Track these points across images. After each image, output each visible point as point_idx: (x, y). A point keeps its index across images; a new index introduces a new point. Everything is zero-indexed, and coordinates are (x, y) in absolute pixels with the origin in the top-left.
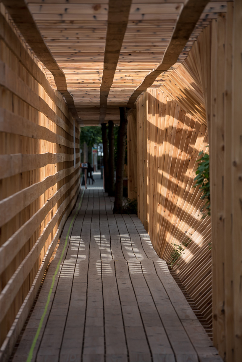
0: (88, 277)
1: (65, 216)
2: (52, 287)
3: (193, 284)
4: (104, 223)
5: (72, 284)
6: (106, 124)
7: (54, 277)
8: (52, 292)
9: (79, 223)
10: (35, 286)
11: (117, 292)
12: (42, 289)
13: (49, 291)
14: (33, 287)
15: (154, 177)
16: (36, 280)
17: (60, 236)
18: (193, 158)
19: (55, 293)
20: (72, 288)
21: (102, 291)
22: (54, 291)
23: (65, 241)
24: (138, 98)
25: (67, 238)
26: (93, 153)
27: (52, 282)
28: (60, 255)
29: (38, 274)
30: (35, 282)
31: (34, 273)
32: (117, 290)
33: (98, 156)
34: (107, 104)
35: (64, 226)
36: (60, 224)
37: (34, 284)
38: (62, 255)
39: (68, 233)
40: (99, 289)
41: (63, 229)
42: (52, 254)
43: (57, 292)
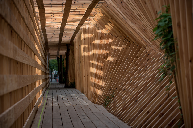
0: (61, 115)
1: (45, 88)
2: (40, 122)
3: (129, 118)
4: (62, 91)
5: (52, 119)
6: (59, 57)
7: (41, 115)
8: (40, 126)
9: (51, 91)
10: (28, 122)
11: (83, 124)
12: (33, 123)
13: (38, 125)
14: (26, 123)
15: (88, 66)
16: (29, 118)
17: (43, 96)
18: (110, 53)
19: (42, 126)
20: (52, 122)
21: (72, 124)
22: (41, 125)
23: (45, 98)
24: (75, 37)
25: (46, 96)
26: (52, 74)
27: (40, 118)
28: (43, 104)
29: (31, 114)
30: (28, 119)
31: (27, 113)
32: (82, 123)
33: (54, 75)
34: (62, 42)
35: (45, 92)
36: (43, 91)
37: (27, 121)
38: (45, 104)
39: (47, 95)
40: (70, 123)
41: (44, 93)
42: (39, 103)
43: (43, 125)
